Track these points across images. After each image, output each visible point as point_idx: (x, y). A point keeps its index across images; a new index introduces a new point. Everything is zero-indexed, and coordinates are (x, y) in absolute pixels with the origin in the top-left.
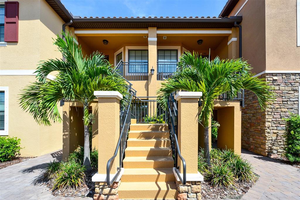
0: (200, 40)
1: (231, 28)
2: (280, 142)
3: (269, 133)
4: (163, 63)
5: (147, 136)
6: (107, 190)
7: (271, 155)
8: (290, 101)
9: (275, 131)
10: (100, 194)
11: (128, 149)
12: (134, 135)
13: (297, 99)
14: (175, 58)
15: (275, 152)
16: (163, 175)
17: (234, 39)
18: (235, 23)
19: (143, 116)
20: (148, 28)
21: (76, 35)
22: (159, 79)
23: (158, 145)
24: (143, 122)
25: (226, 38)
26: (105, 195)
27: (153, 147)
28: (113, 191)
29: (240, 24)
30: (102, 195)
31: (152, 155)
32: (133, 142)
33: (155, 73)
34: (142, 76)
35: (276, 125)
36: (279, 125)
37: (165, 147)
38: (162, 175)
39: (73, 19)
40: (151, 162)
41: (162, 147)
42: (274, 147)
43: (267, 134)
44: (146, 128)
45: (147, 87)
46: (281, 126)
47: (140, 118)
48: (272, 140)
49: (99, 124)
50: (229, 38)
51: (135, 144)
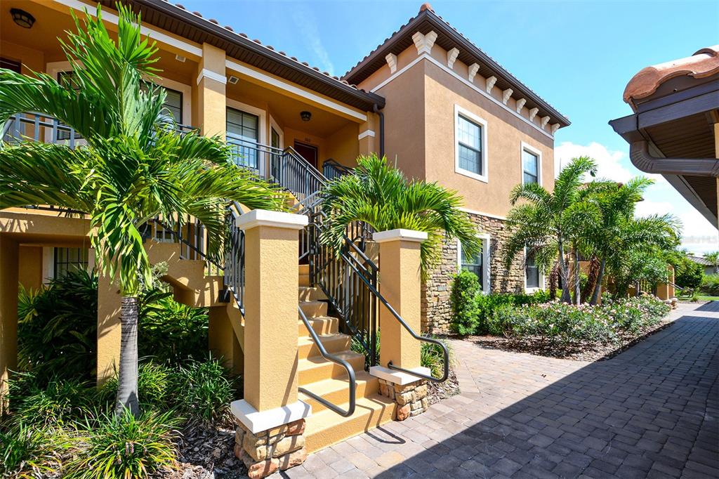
0: (307, 113)
1: (366, 111)
2: (441, 309)
3: (430, 296)
4: (240, 143)
6: (284, 444)
7: (432, 330)
8: (450, 249)
9: (437, 293)
10: (268, 459)
13: (455, 247)
14: (252, 133)
15: (436, 324)
16: (362, 384)
17: (370, 133)
18: (376, 106)
20: (202, 44)
25: (356, 126)
26: (279, 457)
29: (381, 110)
30: (272, 460)
35: (437, 284)
36: (440, 284)
37: (329, 333)
38: (360, 386)
40: (328, 366)
42: (435, 318)
43: (428, 298)
46: (443, 284)
48: (433, 307)
49: (261, 290)
50: (361, 128)
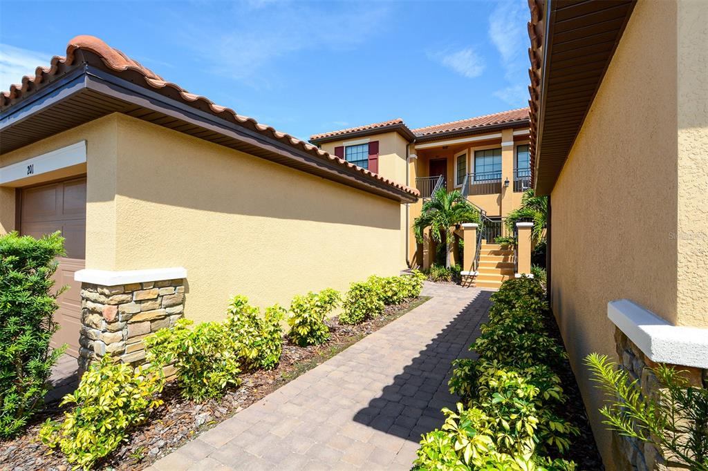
5: (496, 253)
6: (469, 280)
10: (465, 282)
11: (480, 261)
12: (485, 253)
19: (494, 237)
20: (501, 131)
21: (416, 150)
22: (517, 191)
23: (505, 260)
24: (494, 242)
26: (468, 283)
27: (501, 262)
28: (473, 281)
31: (499, 266)
32: (484, 257)
33: (511, 185)
34: (493, 184)
39: (416, 138)
40: (499, 270)
41: (509, 262)
44: (497, 247)
45: (500, 201)
47: (490, 239)
51: (485, 258)
